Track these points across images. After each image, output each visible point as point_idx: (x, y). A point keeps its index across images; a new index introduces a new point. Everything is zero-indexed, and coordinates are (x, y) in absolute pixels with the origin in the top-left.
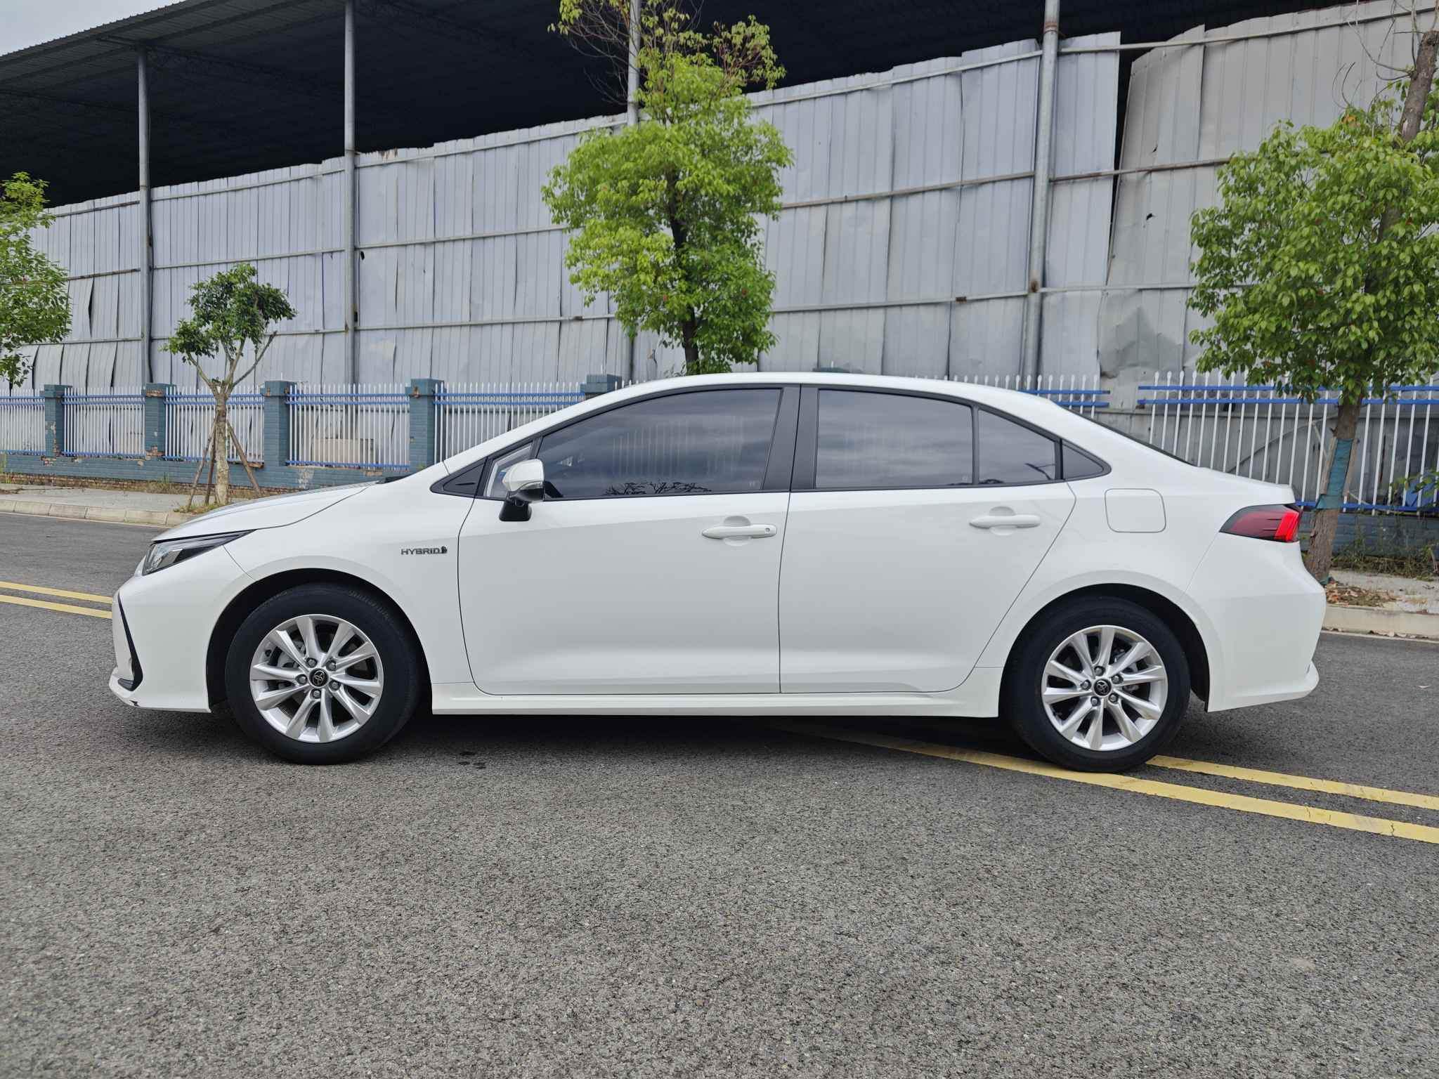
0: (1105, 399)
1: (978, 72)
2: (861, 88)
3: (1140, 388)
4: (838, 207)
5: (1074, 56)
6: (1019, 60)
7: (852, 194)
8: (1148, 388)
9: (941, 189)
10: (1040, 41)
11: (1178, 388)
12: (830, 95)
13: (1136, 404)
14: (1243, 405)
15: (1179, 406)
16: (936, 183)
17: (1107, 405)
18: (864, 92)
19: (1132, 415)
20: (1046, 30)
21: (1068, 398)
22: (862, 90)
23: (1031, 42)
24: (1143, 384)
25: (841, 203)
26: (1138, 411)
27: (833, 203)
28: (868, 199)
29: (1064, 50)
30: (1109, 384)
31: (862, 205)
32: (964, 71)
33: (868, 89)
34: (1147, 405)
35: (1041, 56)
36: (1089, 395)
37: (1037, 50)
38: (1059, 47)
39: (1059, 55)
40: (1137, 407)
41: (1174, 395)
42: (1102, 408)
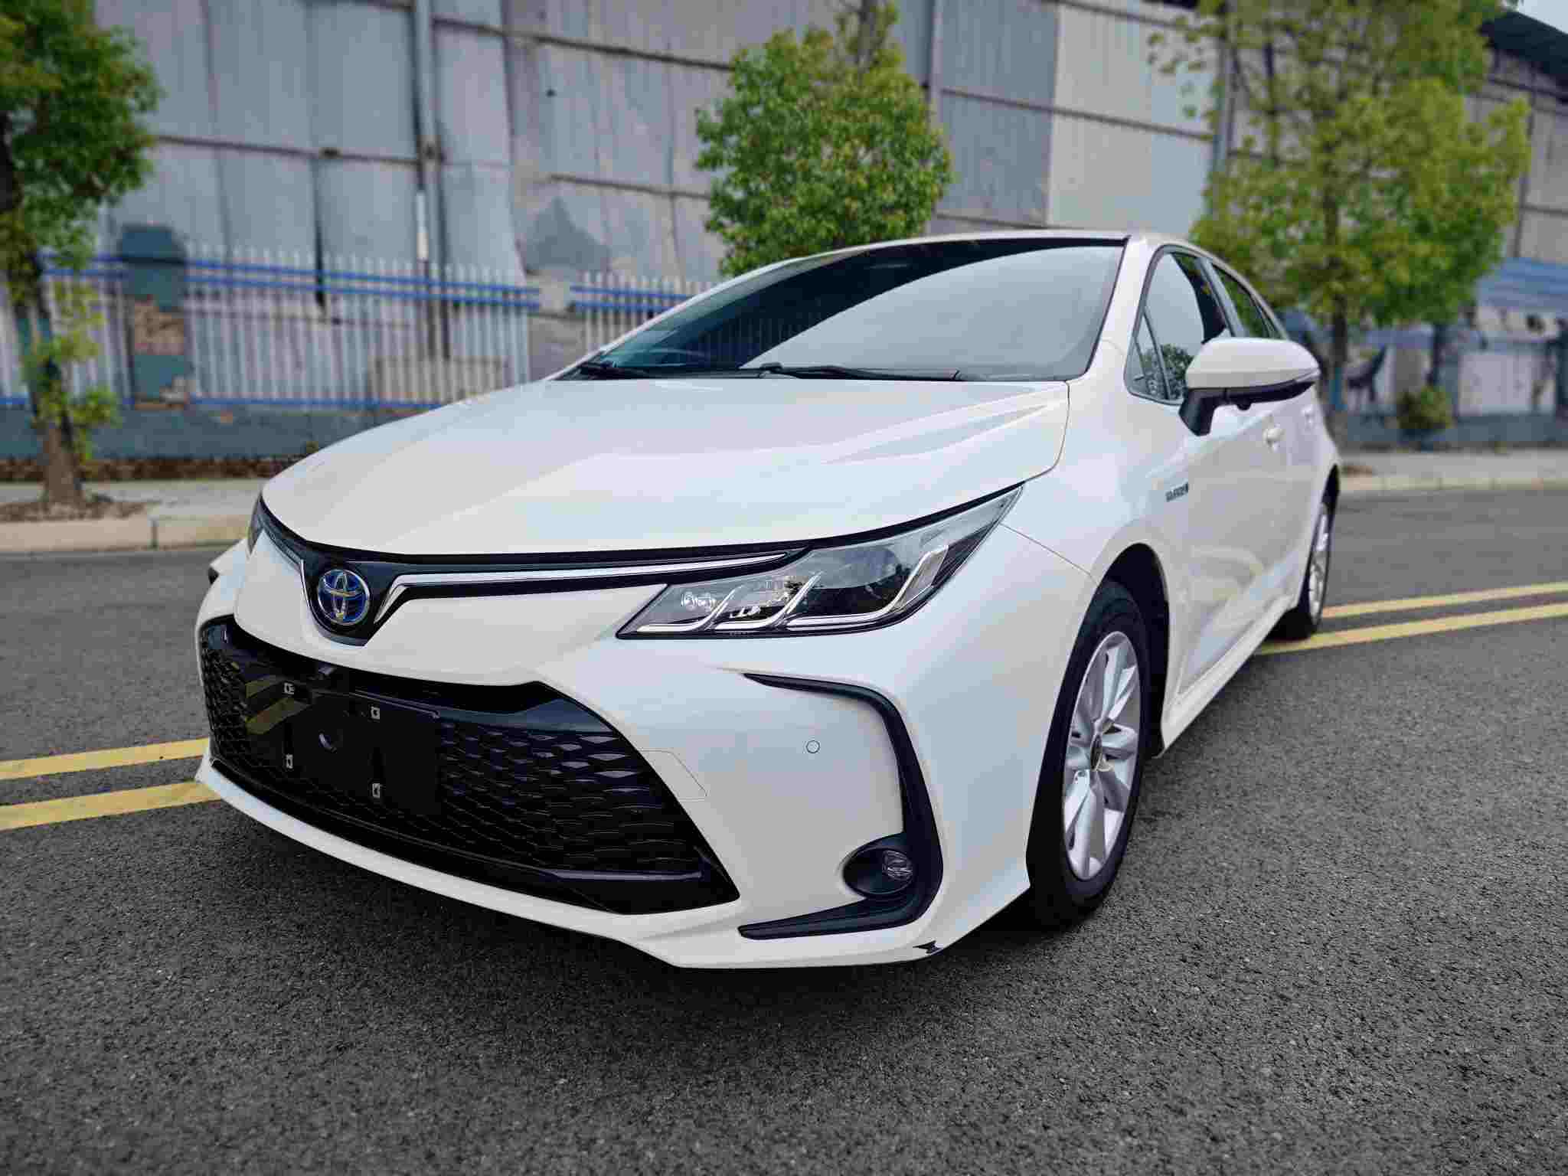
0: (535, 298)
3: (570, 289)
8: (579, 290)
11: (608, 292)
13: (569, 305)
17: (537, 306)
19: (563, 318)
24: (573, 284)
26: (568, 315)
30: (535, 282)
34: (577, 308)
36: (518, 292)
40: (568, 310)
41: (605, 299)
42: (534, 309)
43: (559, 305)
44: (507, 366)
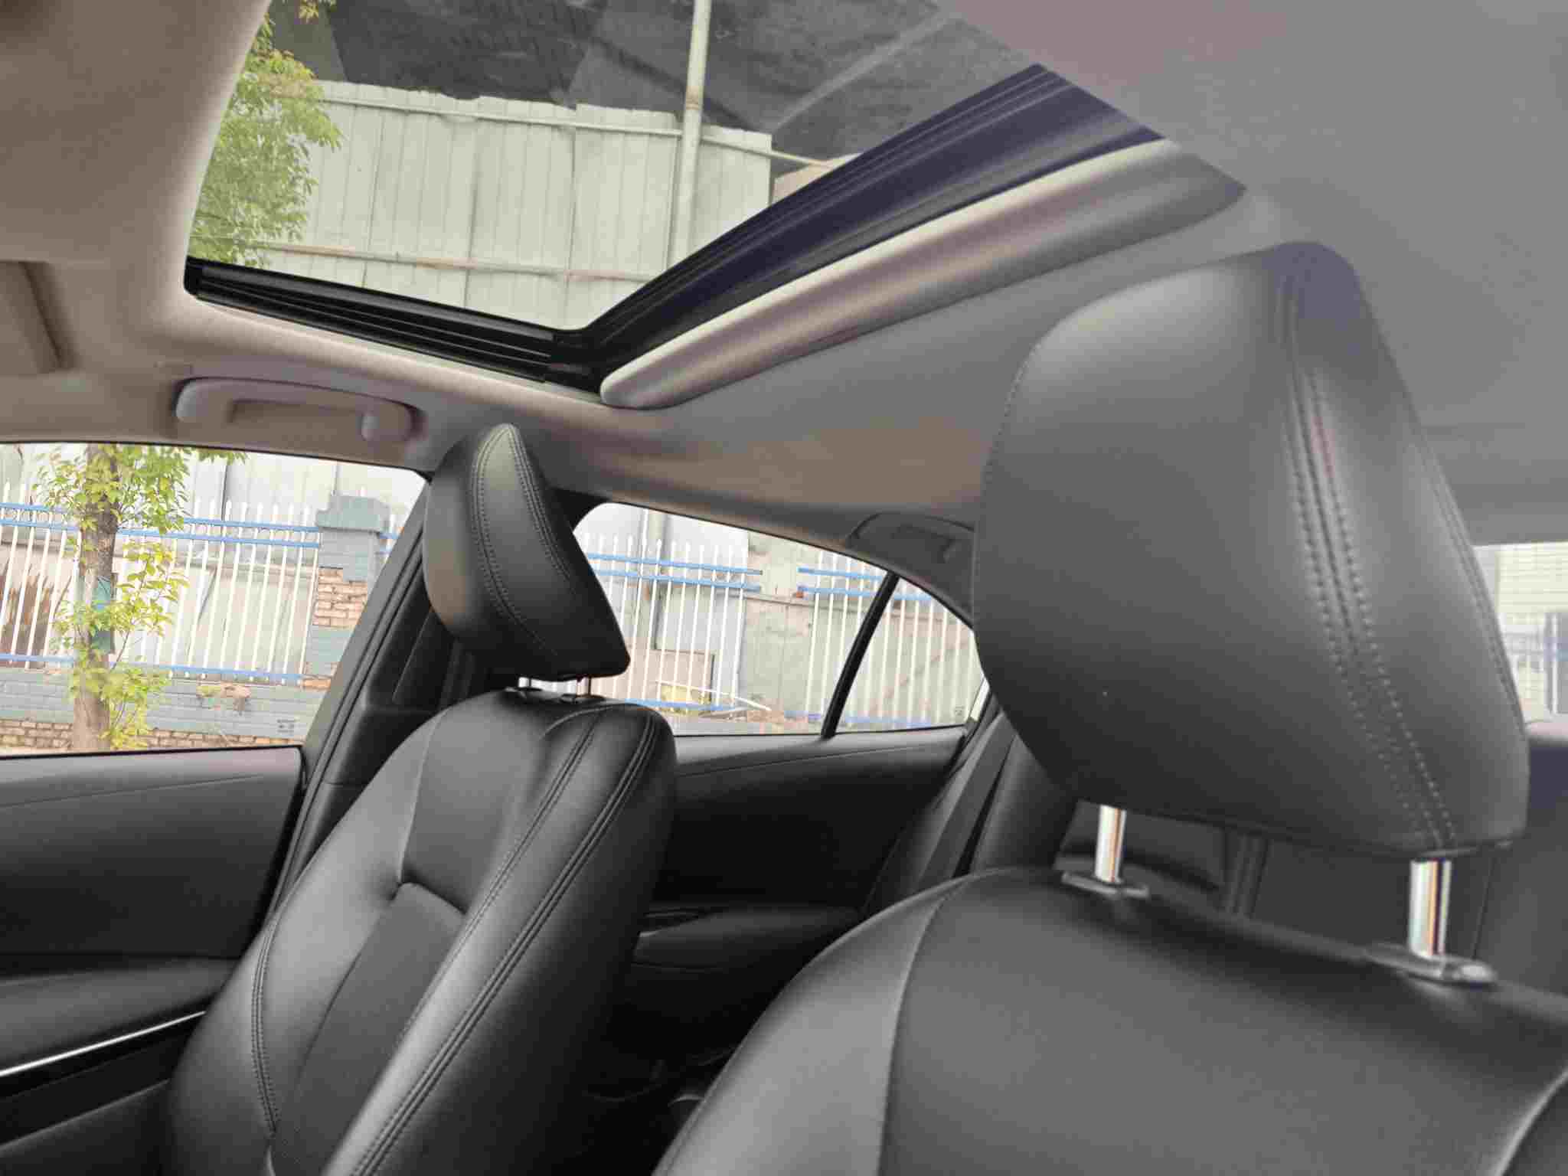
0: (757, 581)
1: (598, 136)
2: (430, 110)
3: (801, 570)
4: (383, 267)
5: (718, 149)
6: (651, 135)
7: (407, 253)
8: (811, 572)
9: (541, 275)
10: (680, 118)
11: (845, 575)
12: (381, 108)
13: (796, 590)
14: (918, 604)
15: (846, 597)
16: (535, 262)
17: (758, 590)
18: (435, 119)
19: (788, 605)
20: (687, 105)
21: (710, 576)
22: (430, 114)
23: (669, 117)
24: (803, 566)
25: (389, 262)
26: (795, 601)
27: (376, 259)
28: (429, 265)
29: (706, 138)
30: (759, 563)
31: (420, 271)
32: (579, 128)
33: (439, 115)
34: (806, 594)
35: (680, 138)
36: (736, 573)
37: (673, 128)
38: (701, 133)
39: (702, 142)
40: (795, 595)
41: (841, 583)
42: (752, 594)
43: (786, 591)
44: (713, 658)
